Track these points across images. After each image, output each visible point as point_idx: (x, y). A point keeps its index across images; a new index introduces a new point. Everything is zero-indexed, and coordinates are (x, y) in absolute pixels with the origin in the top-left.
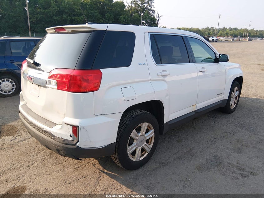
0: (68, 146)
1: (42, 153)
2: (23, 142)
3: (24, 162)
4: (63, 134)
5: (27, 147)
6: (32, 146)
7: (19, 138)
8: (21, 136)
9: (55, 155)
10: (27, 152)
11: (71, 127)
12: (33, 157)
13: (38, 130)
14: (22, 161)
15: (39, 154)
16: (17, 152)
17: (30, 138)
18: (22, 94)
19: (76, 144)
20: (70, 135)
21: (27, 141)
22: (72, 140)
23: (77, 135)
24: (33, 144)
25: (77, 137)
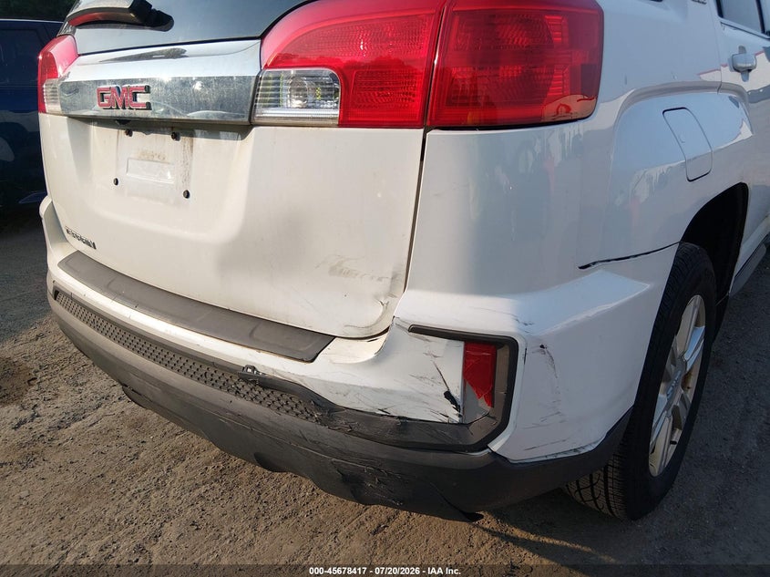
0: (432, 458)
1: (179, 469)
2: (73, 426)
3: (111, 526)
4: (391, 392)
5: (100, 448)
6: (121, 441)
7: (51, 411)
8: (59, 402)
9: (244, 475)
10: (110, 477)
11: (457, 349)
12: (146, 497)
13: (203, 378)
14: (100, 525)
15: (166, 477)
16: (59, 478)
17: (99, 406)
18: (52, 207)
19: (483, 444)
20: (448, 395)
21: (89, 420)
22: (457, 419)
23: (500, 392)
24: (123, 433)
25: (499, 403)
